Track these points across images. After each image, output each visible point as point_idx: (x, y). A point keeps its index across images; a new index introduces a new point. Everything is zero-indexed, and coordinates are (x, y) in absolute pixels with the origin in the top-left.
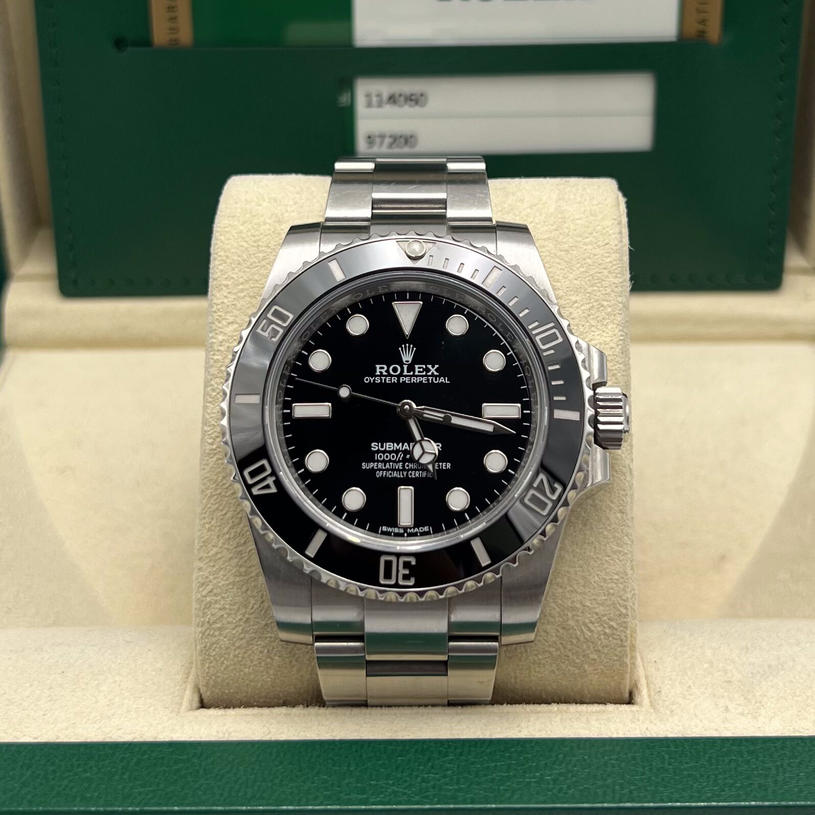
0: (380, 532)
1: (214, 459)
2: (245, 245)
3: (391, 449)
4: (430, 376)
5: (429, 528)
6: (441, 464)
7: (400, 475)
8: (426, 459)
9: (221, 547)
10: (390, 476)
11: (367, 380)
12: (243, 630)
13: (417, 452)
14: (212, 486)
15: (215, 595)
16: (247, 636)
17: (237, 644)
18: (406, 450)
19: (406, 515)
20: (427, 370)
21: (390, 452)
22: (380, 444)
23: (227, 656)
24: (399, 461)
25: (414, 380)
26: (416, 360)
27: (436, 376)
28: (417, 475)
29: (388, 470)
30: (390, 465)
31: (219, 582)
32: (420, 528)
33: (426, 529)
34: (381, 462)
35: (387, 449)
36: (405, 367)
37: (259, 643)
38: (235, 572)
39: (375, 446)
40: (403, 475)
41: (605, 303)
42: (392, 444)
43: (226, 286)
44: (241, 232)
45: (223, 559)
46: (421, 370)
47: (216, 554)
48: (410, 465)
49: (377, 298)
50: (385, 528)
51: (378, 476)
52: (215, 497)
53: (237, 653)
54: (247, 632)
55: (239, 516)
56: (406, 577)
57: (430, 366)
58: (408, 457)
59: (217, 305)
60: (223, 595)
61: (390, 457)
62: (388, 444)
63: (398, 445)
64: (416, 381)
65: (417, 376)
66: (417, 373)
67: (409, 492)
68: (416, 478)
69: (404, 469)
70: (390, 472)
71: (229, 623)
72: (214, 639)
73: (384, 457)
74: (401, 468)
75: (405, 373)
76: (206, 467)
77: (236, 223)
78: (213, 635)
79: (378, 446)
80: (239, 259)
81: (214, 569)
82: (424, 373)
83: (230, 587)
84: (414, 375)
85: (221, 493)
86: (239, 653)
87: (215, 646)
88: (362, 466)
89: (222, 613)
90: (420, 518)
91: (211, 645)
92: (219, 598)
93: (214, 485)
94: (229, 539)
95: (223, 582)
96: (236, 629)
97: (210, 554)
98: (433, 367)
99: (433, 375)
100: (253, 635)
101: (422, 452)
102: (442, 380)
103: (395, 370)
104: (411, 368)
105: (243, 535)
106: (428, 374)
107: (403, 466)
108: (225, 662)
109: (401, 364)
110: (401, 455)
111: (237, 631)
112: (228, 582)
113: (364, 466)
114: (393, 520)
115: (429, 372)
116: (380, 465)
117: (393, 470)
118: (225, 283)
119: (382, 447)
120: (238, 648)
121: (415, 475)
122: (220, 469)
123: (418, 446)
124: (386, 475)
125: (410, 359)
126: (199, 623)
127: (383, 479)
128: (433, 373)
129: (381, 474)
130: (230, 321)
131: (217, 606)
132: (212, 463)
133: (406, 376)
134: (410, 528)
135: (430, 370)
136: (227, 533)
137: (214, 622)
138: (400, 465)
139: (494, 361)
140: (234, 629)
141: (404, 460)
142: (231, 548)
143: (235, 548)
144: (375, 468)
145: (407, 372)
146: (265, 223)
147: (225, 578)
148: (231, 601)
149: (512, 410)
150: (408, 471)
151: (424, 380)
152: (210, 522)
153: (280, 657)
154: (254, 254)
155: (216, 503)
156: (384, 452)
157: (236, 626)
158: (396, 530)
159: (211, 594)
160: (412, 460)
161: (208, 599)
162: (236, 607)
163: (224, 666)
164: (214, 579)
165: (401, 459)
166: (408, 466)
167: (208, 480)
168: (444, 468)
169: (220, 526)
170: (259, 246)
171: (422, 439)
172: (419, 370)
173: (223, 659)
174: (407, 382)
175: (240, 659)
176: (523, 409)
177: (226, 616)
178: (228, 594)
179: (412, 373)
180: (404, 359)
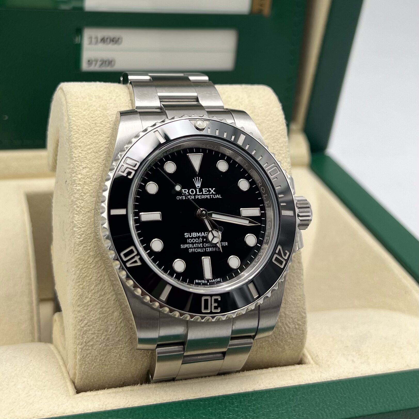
0: (194, 283)
1: (82, 247)
2: (89, 123)
3: (196, 236)
4: (211, 194)
5: (220, 279)
6: (222, 243)
7: (201, 250)
8: (215, 241)
9: (90, 298)
10: (196, 252)
11: (178, 198)
12: (105, 344)
13: (210, 237)
14: (82, 263)
15: (89, 326)
16: (108, 347)
17: (102, 353)
18: (203, 236)
19: (208, 273)
20: (210, 191)
21: (195, 238)
22: (189, 234)
23: (95, 361)
24: (200, 243)
25: (203, 197)
26: (203, 186)
27: (214, 194)
28: (211, 250)
29: (195, 248)
30: (196, 245)
31: (91, 318)
32: (216, 280)
33: (219, 279)
34: (191, 243)
35: (193, 236)
36: (198, 190)
37: (114, 351)
38: (100, 311)
39: (186, 235)
40: (203, 250)
41: (281, 152)
42: (195, 233)
43: (80, 146)
44: (84, 115)
45: (92, 305)
46: (206, 191)
47: (88, 302)
48: (206, 245)
49: (178, 152)
50: (197, 281)
51: (190, 252)
52: (84, 269)
53: (101, 358)
54: (108, 346)
55: (99, 279)
56: (216, 308)
57: (210, 189)
58: (205, 240)
59: (75, 157)
60: (94, 326)
61: (195, 240)
62: (193, 233)
63: (199, 234)
64: (204, 197)
65: (204, 195)
66: (204, 193)
67: (208, 259)
68: (210, 252)
69: (203, 247)
70: (196, 249)
71: (97, 341)
72: (88, 352)
73: (192, 241)
74: (202, 246)
75: (198, 193)
76: (77, 252)
77: (80, 110)
78: (88, 350)
79: (188, 235)
80: (86, 131)
81: (88, 311)
82: (208, 193)
83: (98, 320)
84: (203, 194)
85: (87, 266)
86: (103, 358)
87: (89, 355)
88: (181, 247)
89: (93, 336)
90: (215, 274)
91: (87, 355)
92: (91, 327)
93: (83, 262)
94: (95, 293)
95: (93, 318)
96: (102, 345)
97: (84, 302)
98: (212, 189)
99: (212, 194)
100: (111, 347)
101: (213, 237)
102: (217, 196)
103: (192, 192)
104: (201, 190)
105: (103, 290)
106: (210, 193)
107: (203, 245)
108: (95, 364)
109: (195, 188)
110: (201, 240)
111: (102, 346)
112: (96, 318)
113: (182, 246)
114: (201, 276)
115: (210, 192)
116: (191, 246)
117: (198, 248)
118: (79, 144)
119: (190, 235)
120: (103, 355)
121: (209, 250)
122: (86, 253)
123: (210, 233)
124: (194, 251)
125: (200, 185)
126: (79, 343)
127: (193, 253)
128: (212, 193)
129: (192, 250)
130: (84, 167)
131: (90, 332)
132: (81, 250)
133: (198, 195)
134: (211, 280)
135: (211, 191)
136: (93, 290)
137: (89, 342)
138: (201, 245)
139: (244, 185)
140: (100, 345)
141: (203, 242)
142: (96, 298)
143: (99, 297)
144: (188, 247)
145: (199, 193)
146: (97, 110)
147: (94, 316)
148: (98, 328)
149: (255, 212)
150: (206, 248)
151: (208, 196)
152: (83, 284)
153: (126, 358)
154: (94, 128)
155: (85, 272)
156: (192, 238)
157: (102, 343)
158: (203, 281)
159: (87, 326)
160: (207, 241)
161: (85, 329)
162: (101, 332)
163: (94, 366)
164: (88, 316)
165: (201, 241)
166: (205, 245)
167: (79, 260)
168: (224, 245)
169: (89, 286)
170: (96, 123)
171: (212, 230)
172: (205, 191)
173: (93, 362)
174: (199, 198)
175: (103, 361)
176: (261, 210)
177: (95, 337)
178: (96, 324)
179: (201, 193)
180: (197, 186)
